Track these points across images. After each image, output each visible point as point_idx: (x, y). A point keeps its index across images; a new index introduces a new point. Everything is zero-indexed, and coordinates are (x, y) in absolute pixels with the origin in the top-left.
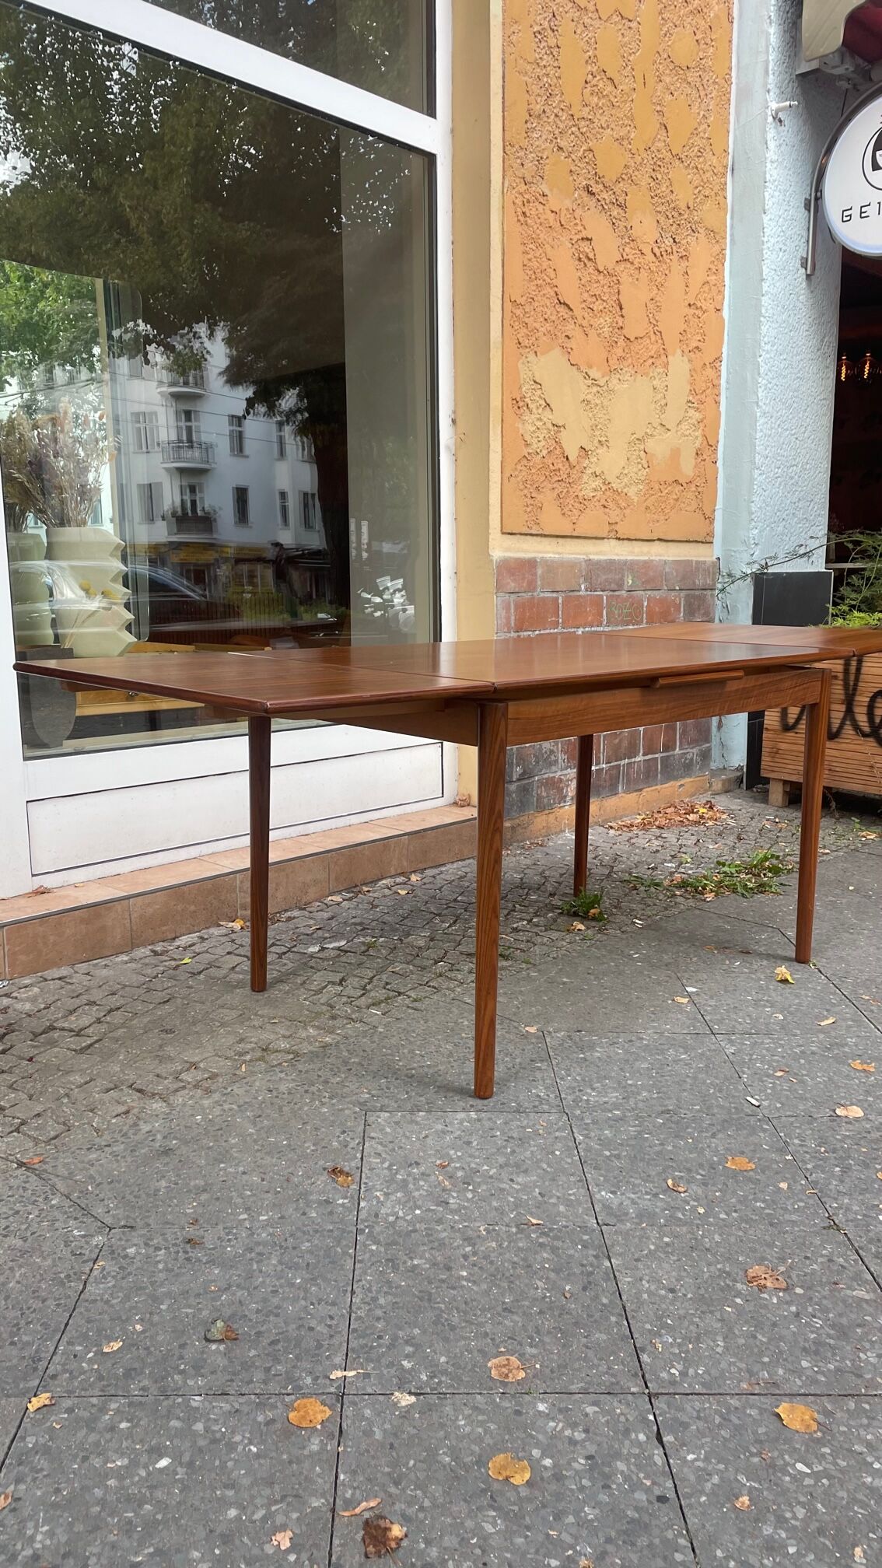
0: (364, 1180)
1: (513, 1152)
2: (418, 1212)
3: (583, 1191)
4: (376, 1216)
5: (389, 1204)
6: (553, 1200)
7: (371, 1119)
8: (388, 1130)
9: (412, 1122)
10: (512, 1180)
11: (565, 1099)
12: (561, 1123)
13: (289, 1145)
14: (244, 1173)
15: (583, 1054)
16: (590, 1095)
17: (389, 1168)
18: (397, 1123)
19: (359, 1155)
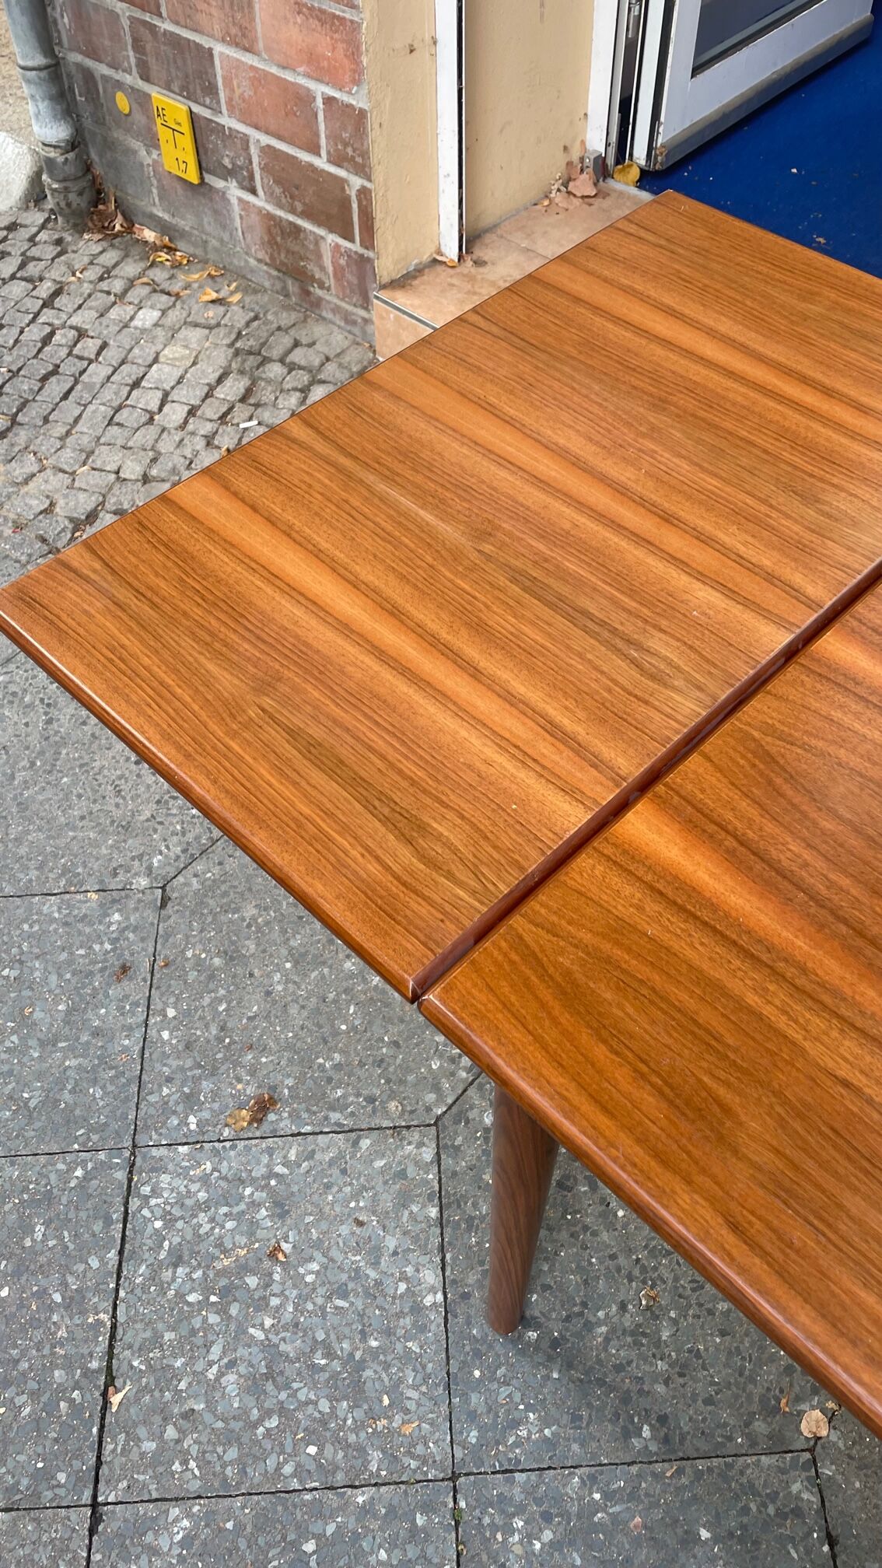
0: (241, 1145)
1: (315, 1368)
2: (158, 1224)
3: (195, 1486)
4: (153, 1170)
5: (180, 1184)
6: (171, 1433)
7: (416, 1136)
8: (379, 1164)
9: (404, 1200)
10: (232, 1364)
11: (512, 1482)
12: (414, 1464)
13: (336, 1033)
14: (268, 993)
15: (716, 1539)
16: (530, 1537)
17: (271, 1174)
18: (402, 1174)
19: (308, 1129)
